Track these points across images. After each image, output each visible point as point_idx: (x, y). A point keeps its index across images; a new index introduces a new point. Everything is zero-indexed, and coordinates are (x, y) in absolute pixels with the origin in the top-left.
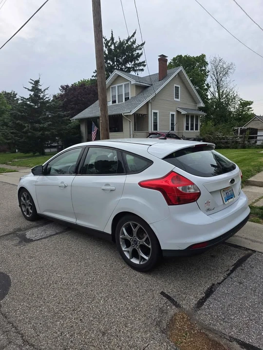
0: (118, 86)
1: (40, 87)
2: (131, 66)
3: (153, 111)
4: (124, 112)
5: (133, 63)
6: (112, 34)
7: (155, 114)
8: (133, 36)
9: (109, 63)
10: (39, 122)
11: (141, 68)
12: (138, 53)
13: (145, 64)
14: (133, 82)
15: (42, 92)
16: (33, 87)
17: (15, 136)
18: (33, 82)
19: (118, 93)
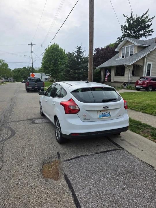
0: (127, 47)
1: (81, 50)
2: (142, 33)
3: (148, 63)
4: (126, 64)
5: (144, 31)
6: (132, 14)
7: (149, 65)
8: (146, 13)
9: (128, 32)
10: (79, 69)
11: (150, 33)
12: (149, 24)
13: (153, 31)
14: (136, 44)
15: (82, 53)
16: (77, 50)
17: (65, 77)
18: (78, 48)
19: (126, 52)
